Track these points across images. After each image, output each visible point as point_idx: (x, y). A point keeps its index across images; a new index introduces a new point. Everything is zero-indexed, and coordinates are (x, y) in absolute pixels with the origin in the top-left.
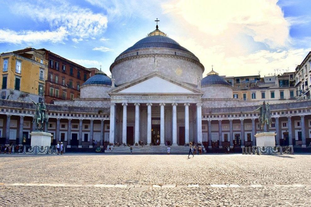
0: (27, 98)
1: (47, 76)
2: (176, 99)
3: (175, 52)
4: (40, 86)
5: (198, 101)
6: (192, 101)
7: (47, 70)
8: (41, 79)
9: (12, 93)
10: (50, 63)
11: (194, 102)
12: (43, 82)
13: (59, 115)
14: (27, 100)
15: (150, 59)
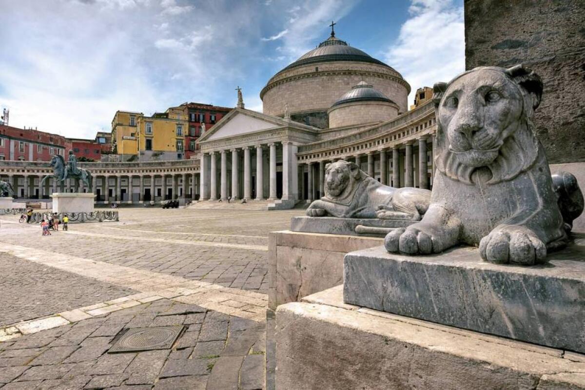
0: (161, 156)
1: (187, 131)
2: (259, 139)
3: (317, 69)
4: (177, 143)
5: (285, 138)
6: (276, 138)
7: (187, 125)
8: (179, 134)
9: (142, 154)
10: (190, 116)
11: (279, 140)
12: (182, 138)
13: (163, 171)
14: (161, 159)
15: (279, 88)
